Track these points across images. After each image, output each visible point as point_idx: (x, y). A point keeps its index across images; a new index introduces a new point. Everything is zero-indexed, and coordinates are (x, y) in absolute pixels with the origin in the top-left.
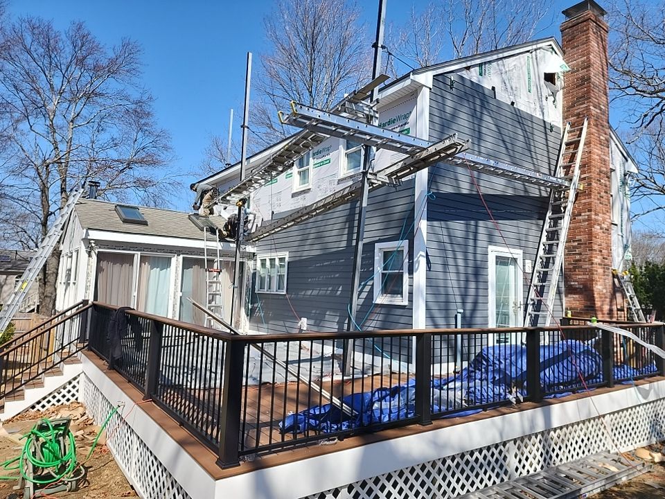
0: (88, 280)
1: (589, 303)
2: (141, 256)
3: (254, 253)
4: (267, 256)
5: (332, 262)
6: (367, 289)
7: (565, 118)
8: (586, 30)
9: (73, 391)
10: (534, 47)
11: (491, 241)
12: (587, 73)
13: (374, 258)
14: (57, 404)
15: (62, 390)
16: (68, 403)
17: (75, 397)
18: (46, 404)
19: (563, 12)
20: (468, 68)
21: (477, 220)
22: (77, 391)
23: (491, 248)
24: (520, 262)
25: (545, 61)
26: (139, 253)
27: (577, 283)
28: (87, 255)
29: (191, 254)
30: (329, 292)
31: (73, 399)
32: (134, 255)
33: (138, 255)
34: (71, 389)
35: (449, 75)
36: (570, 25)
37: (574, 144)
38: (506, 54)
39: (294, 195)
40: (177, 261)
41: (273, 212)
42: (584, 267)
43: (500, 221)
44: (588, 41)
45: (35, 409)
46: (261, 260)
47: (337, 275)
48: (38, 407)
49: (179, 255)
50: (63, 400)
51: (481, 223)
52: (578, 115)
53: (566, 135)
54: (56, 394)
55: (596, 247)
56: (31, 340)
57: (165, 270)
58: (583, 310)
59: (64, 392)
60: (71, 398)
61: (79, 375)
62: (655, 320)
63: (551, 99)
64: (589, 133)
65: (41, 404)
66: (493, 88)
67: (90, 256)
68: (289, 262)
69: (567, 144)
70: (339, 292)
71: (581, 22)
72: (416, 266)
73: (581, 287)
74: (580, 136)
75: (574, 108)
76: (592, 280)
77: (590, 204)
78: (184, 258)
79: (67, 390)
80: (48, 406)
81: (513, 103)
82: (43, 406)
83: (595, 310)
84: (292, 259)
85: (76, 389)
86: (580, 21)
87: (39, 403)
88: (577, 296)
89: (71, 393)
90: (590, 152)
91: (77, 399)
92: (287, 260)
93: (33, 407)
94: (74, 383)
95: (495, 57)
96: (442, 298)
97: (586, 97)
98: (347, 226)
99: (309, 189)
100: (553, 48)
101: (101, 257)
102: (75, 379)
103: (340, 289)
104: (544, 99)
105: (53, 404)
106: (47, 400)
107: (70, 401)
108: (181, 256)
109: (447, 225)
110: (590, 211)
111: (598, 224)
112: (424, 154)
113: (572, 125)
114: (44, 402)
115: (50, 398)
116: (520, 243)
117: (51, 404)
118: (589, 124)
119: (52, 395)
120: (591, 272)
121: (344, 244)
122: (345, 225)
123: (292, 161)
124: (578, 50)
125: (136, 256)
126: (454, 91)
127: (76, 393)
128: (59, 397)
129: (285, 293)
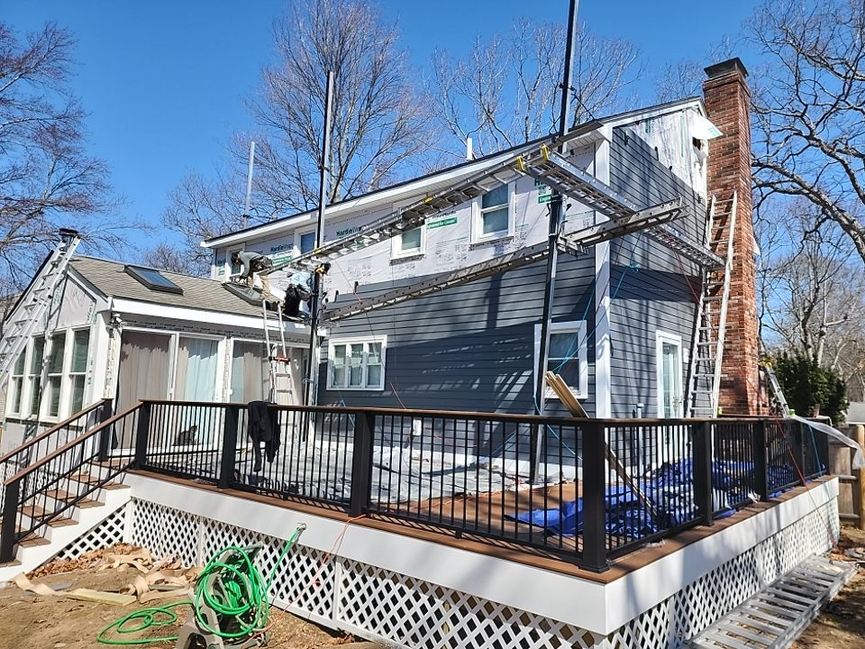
0: (108, 371)
1: (741, 399)
2: (180, 338)
3: (323, 337)
4: (348, 342)
5: (463, 349)
6: (523, 380)
7: (710, 189)
8: (734, 93)
9: (117, 528)
10: (686, 106)
11: (659, 326)
12: (734, 140)
13: (533, 342)
14: (94, 548)
15: (101, 527)
16: (110, 546)
17: (119, 537)
18: (79, 549)
19: (706, 70)
20: (637, 123)
21: (648, 299)
22: (122, 528)
23: (659, 333)
24: (679, 349)
25: (693, 123)
26: (178, 333)
27: (726, 375)
28: (108, 335)
29: (244, 337)
30: (458, 386)
31: (116, 540)
32: (170, 336)
33: (176, 336)
34: (114, 525)
35: (623, 129)
36: (715, 84)
37: (723, 220)
38: (665, 111)
39: (393, 263)
40: (226, 346)
41: (357, 283)
42: (735, 357)
43: (665, 303)
44: (735, 105)
45: (65, 557)
46: (336, 347)
47: (471, 365)
48: (68, 553)
49: (229, 338)
50: (103, 542)
51: (651, 304)
52: (725, 186)
53: (713, 208)
54: (93, 533)
55: (747, 335)
56: (57, 455)
57: (207, 358)
58: (734, 405)
59: (104, 530)
60: (113, 538)
61: (125, 505)
62: (820, 414)
63: (698, 164)
64: (738, 208)
65: (72, 550)
66: (656, 149)
67: (111, 336)
68: (387, 349)
69: (715, 218)
70: (475, 386)
71: (729, 83)
72: (599, 352)
73: (732, 379)
74: (729, 209)
75: (719, 179)
76: (745, 372)
77: (741, 286)
78: (235, 341)
79: (108, 526)
80: (82, 551)
81: (671, 168)
82: (75, 552)
83: (748, 405)
84: (393, 345)
85: (120, 525)
86: (726, 81)
87: (69, 547)
88: (727, 390)
89: (114, 531)
90: (740, 229)
91: (121, 540)
92: (384, 345)
93: (61, 554)
94: (118, 516)
95: (657, 113)
96: (623, 391)
97: (734, 167)
98: (487, 303)
99: (423, 255)
100: (699, 109)
101: (127, 338)
102: (119, 511)
103: (478, 381)
104: (692, 165)
105: (90, 549)
106: (80, 542)
107: (113, 543)
108: (232, 339)
109: (625, 303)
110: (741, 294)
111: (748, 310)
112: (633, 219)
113: (719, 198)
114: (76, 546)
115: (85, 539)
116: (679, 328)
117: (86, 548)
118: (738, 197)
119: (88, 536)
120: (743, 362)
121: (483, 325)
122: (484, 302)
123: (422, 218)
124: (724, 113)
125: (173, 337)
126: (628, 148)
127: (120, 531)
128: (97, 537)
129: (382, 389)
